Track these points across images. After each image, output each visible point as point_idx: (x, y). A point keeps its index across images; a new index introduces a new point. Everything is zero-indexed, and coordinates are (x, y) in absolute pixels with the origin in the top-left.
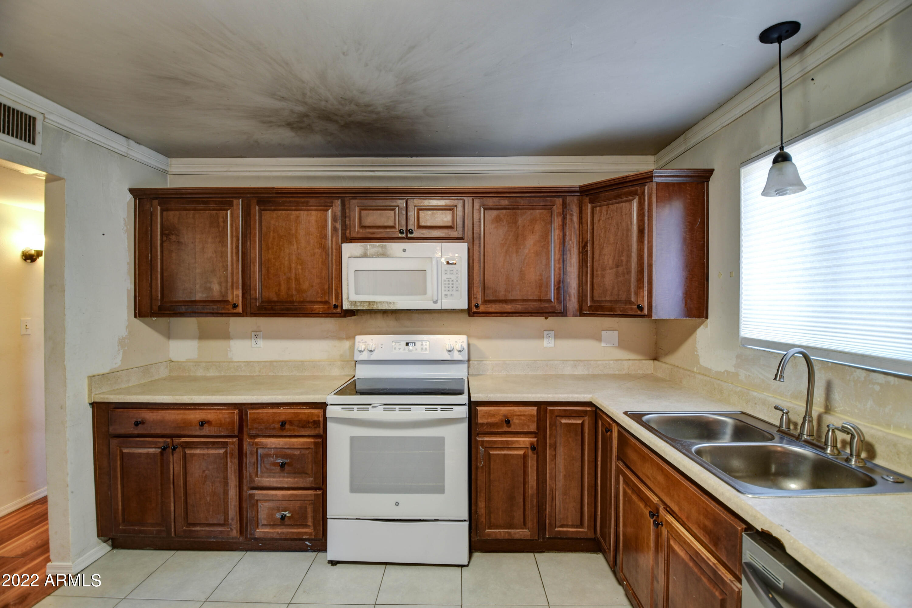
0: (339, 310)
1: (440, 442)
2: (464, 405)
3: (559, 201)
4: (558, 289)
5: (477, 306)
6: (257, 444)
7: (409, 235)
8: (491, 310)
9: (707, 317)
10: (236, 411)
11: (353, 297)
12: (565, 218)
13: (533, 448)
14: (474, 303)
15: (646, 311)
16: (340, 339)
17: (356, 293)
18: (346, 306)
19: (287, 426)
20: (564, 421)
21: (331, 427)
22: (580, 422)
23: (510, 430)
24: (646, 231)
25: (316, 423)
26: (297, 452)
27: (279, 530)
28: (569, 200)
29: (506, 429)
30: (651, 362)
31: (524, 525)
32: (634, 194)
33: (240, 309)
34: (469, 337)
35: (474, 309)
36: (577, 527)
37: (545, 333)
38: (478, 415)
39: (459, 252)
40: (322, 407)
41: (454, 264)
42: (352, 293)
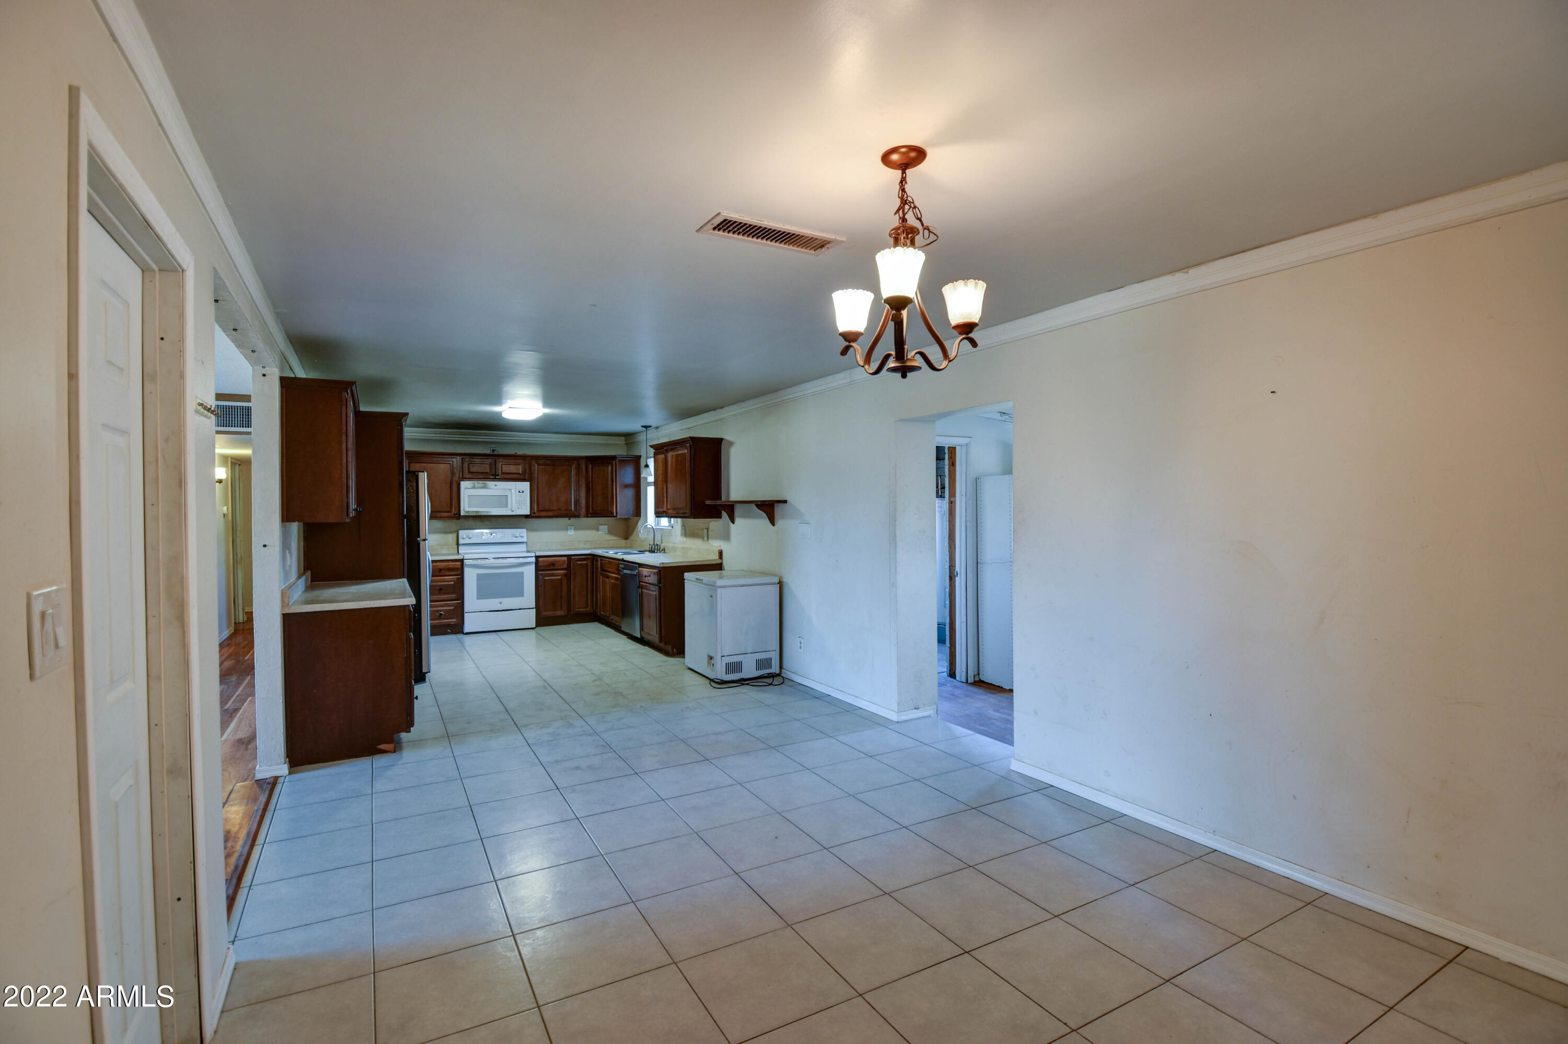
0: (458, 516)
1: (521, 574)
2: (532, 557)
3: (576, 462)
4: (576, 505)
5: (534, 513)
7: (497, 477)
8: (542, 515)
9: (640, 517)
11: (467, 509)
12: (579, 470)
13: (565, 575)
14: (533, 511)
15: (615, 514)
16: (446, 533)
17: (469, 507)
18: (462, 514)
19: (443, 571)
20: (579, 563)
21: (467, 570)
22: (586, 562)
23: (554, 567)
24: (614, 480)
25: (457, 569)
26: (449, 583)
28: (582, 461)
29: (552, 567)
30: (624, 541)
32: (609, 463)
34: (529, 530)
35: (533, 515)
36: (585, 608)
37: (569, 527)
38: (540, 562)
39: (525, 486)
40: (462, 561)
41: (523, 492)
42: (466, 507)
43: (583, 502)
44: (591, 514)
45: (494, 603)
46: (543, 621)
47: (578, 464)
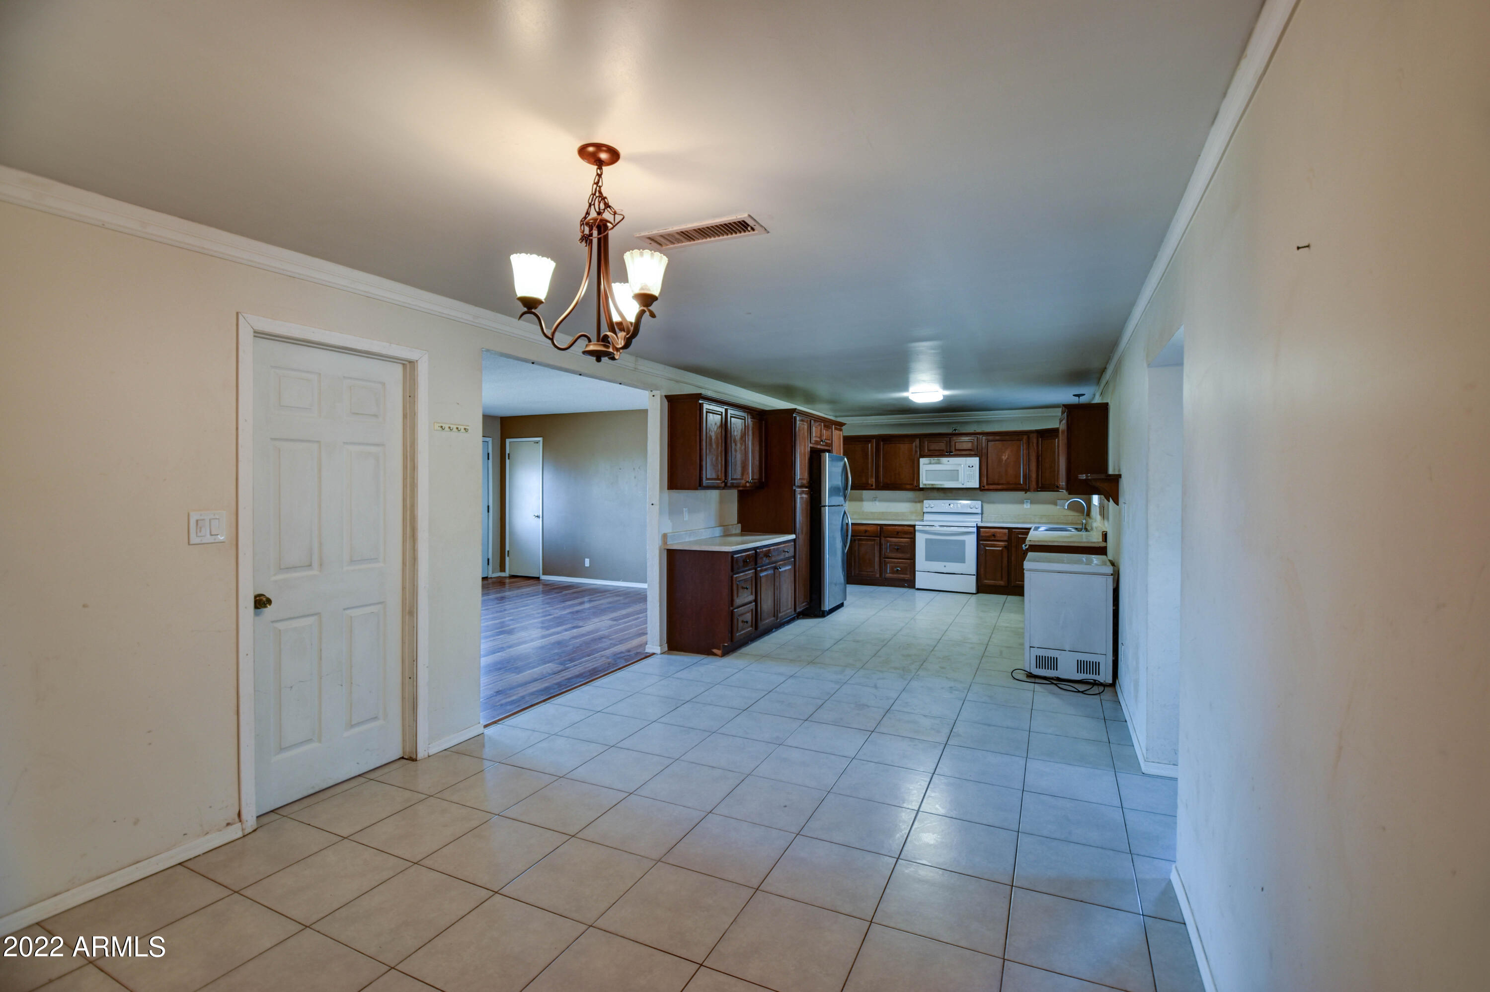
0: (918, 488)
1: (963, 542)
2: (974, 527)
3: (1025, 437)
5: (984, 487)
6: (888, 540)
7: (951, 454)
8: (991, 488)
10: (879, 527)
11: (925, 482)
12: (1030, 444)
13: (1005, 547)
14: (982, 485)
15: (1060, 489)
16: (916, 502)
17: (926, 480)
18: (921, 486)
19: (899, 534)
21: (918, 534)
23: (995, 539)
25: (911, 533)
26: (903, 544)
27: (895, 575)
28: (1031, 436)
29: (993, 538)
31: (1002, 579)
32: (1056, 436)
33: (874, 487)
34: (982, 502)
35: (983, 488)
37: (1025, 501)
38: (981, 532)
39: (975, 461)
40: (914, 526)
41: (973, 466)
42: (925, 480)
43: (1034, 475)
44: (1040, 488)
45: (939, 566)
46: (982, 588)
47: (1029, 438)
